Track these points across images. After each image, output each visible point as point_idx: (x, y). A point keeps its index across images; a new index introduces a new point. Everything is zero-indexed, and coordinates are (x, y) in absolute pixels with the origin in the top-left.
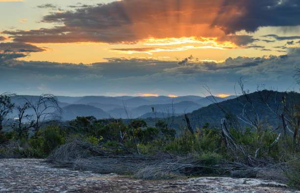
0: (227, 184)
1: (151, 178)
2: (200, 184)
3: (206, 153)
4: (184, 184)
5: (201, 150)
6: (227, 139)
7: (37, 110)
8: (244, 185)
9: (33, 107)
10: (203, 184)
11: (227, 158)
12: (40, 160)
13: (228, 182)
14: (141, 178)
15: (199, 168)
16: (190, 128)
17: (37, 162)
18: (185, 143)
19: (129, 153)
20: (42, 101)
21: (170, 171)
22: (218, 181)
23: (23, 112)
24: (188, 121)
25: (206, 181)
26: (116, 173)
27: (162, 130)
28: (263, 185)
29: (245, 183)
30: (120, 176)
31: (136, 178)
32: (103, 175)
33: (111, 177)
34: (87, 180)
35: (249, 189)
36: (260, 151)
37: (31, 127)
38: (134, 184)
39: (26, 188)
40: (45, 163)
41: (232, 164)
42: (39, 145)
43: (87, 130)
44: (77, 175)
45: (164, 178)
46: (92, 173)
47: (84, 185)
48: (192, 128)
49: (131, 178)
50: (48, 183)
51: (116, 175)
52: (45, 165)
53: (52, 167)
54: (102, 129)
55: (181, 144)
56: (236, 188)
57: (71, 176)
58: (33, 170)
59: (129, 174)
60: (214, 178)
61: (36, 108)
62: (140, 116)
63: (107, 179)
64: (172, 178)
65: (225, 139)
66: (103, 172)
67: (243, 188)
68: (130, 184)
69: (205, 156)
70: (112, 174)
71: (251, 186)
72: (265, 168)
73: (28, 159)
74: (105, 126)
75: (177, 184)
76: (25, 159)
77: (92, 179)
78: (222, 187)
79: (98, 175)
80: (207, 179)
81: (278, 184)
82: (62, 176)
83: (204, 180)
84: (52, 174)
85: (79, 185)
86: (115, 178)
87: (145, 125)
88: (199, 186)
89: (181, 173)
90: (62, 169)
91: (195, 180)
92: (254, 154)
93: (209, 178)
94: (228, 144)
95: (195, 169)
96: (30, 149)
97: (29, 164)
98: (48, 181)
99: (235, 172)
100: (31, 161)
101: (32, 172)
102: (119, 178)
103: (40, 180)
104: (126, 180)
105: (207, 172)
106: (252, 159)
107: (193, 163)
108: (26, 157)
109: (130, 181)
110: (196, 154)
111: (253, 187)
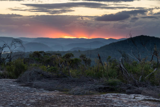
0: (124, 99)
1: (79, 94)
2: (108, 99)
3: (111, 79)
4: (98, 99)
5: (108, 77)
6: (123, 70)
7: (10, 48)
8: (134, 100)
9: (8, 46)
10: (110, 99)
11: (123, 81)
12: (13, 80)
13: (124, 98)
14: (73, 94)
15: (107, 87)
16: (101, 62)
17: (11, 82)
18: (98, 71)
19: (65, 77)
20: (13, 43)
21: (90, 90)
22: (119, 97)
23: (3, 49)
24: (100, 58)
25: (111, 96)
26: (58, 90)
27: (83, 60)
28: (145, 100)
29: (134, 98)
30: (60, 92)
31: (70, 94)
32: (50, 91)
33: (55, 93)
34: (41, 95)
35: (137, 103)
36: (142, 77)
37: (7, 58)
38: (69, 98)
39: (6, 101)
40: (16, 83)
41: (127, 85)
42: (12, 70)
43: (39, 60)
44: (35, 92)
45: (87, 94)
46: (44, 90)
47: (40, 99)
48: (102, 62)
49: (67, 94)
50: (18, 97)
51: (58, 92)
52: (16, 84)
53: (20, 86)
54: (48, 59)
55: (96, 71)
56: (130, 102)
57: (32, 92)
58: (9, 87)
59: (66, 91)
60: (116, 94)
61: (10, 47)
62: (70, 49)
63: (53, 94)
64: (91, 94)
65: (122, 70)
66: (50, 90)
67: (134, 102)
68: (67, 98)
69: (110, 80)
70: (56, 91)
71: (138, 101)
72: (146, 88)
73: (5, 79)
74: (50, 57)
75: (95, 99)
76: (4, 80)
77: (44, 94)
78: (121, 101)
79: (48, 92)
80: (112, 95)
81: (154, 99)
82: (26, 92)
83: (110, 96)
84: (20, 90)
85: (37, 99)
86: (58, 94)
87: (73, 55)
88: (108, 100)
89: (96, 91)
90: (26, 88)
91: (105, 96)
92: (139, 79)
93: (113, 94)
94: (124, 73)
95: (105, 88)
96: (7, 72)
97: (6, 83)
98: (18, 96)
99: (129, 90)
100: (7, 81)
101: (8, 89)
102: (60, 94)
103: (13, 95)
104: (64, 95)
105: (112, 90)
106: (138, 82)
107: (104, 85)
108: (4, 78)
109: (67, 96)
110: (105, 80)
111: (139, 101)
